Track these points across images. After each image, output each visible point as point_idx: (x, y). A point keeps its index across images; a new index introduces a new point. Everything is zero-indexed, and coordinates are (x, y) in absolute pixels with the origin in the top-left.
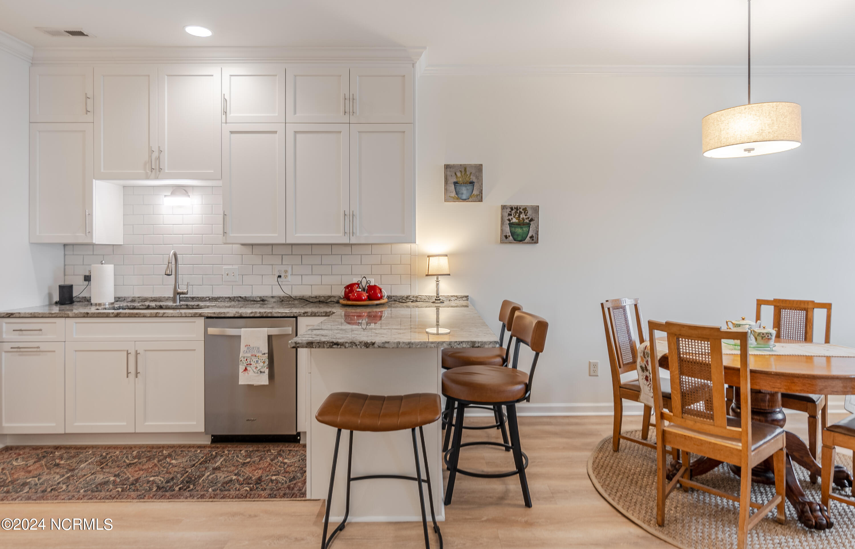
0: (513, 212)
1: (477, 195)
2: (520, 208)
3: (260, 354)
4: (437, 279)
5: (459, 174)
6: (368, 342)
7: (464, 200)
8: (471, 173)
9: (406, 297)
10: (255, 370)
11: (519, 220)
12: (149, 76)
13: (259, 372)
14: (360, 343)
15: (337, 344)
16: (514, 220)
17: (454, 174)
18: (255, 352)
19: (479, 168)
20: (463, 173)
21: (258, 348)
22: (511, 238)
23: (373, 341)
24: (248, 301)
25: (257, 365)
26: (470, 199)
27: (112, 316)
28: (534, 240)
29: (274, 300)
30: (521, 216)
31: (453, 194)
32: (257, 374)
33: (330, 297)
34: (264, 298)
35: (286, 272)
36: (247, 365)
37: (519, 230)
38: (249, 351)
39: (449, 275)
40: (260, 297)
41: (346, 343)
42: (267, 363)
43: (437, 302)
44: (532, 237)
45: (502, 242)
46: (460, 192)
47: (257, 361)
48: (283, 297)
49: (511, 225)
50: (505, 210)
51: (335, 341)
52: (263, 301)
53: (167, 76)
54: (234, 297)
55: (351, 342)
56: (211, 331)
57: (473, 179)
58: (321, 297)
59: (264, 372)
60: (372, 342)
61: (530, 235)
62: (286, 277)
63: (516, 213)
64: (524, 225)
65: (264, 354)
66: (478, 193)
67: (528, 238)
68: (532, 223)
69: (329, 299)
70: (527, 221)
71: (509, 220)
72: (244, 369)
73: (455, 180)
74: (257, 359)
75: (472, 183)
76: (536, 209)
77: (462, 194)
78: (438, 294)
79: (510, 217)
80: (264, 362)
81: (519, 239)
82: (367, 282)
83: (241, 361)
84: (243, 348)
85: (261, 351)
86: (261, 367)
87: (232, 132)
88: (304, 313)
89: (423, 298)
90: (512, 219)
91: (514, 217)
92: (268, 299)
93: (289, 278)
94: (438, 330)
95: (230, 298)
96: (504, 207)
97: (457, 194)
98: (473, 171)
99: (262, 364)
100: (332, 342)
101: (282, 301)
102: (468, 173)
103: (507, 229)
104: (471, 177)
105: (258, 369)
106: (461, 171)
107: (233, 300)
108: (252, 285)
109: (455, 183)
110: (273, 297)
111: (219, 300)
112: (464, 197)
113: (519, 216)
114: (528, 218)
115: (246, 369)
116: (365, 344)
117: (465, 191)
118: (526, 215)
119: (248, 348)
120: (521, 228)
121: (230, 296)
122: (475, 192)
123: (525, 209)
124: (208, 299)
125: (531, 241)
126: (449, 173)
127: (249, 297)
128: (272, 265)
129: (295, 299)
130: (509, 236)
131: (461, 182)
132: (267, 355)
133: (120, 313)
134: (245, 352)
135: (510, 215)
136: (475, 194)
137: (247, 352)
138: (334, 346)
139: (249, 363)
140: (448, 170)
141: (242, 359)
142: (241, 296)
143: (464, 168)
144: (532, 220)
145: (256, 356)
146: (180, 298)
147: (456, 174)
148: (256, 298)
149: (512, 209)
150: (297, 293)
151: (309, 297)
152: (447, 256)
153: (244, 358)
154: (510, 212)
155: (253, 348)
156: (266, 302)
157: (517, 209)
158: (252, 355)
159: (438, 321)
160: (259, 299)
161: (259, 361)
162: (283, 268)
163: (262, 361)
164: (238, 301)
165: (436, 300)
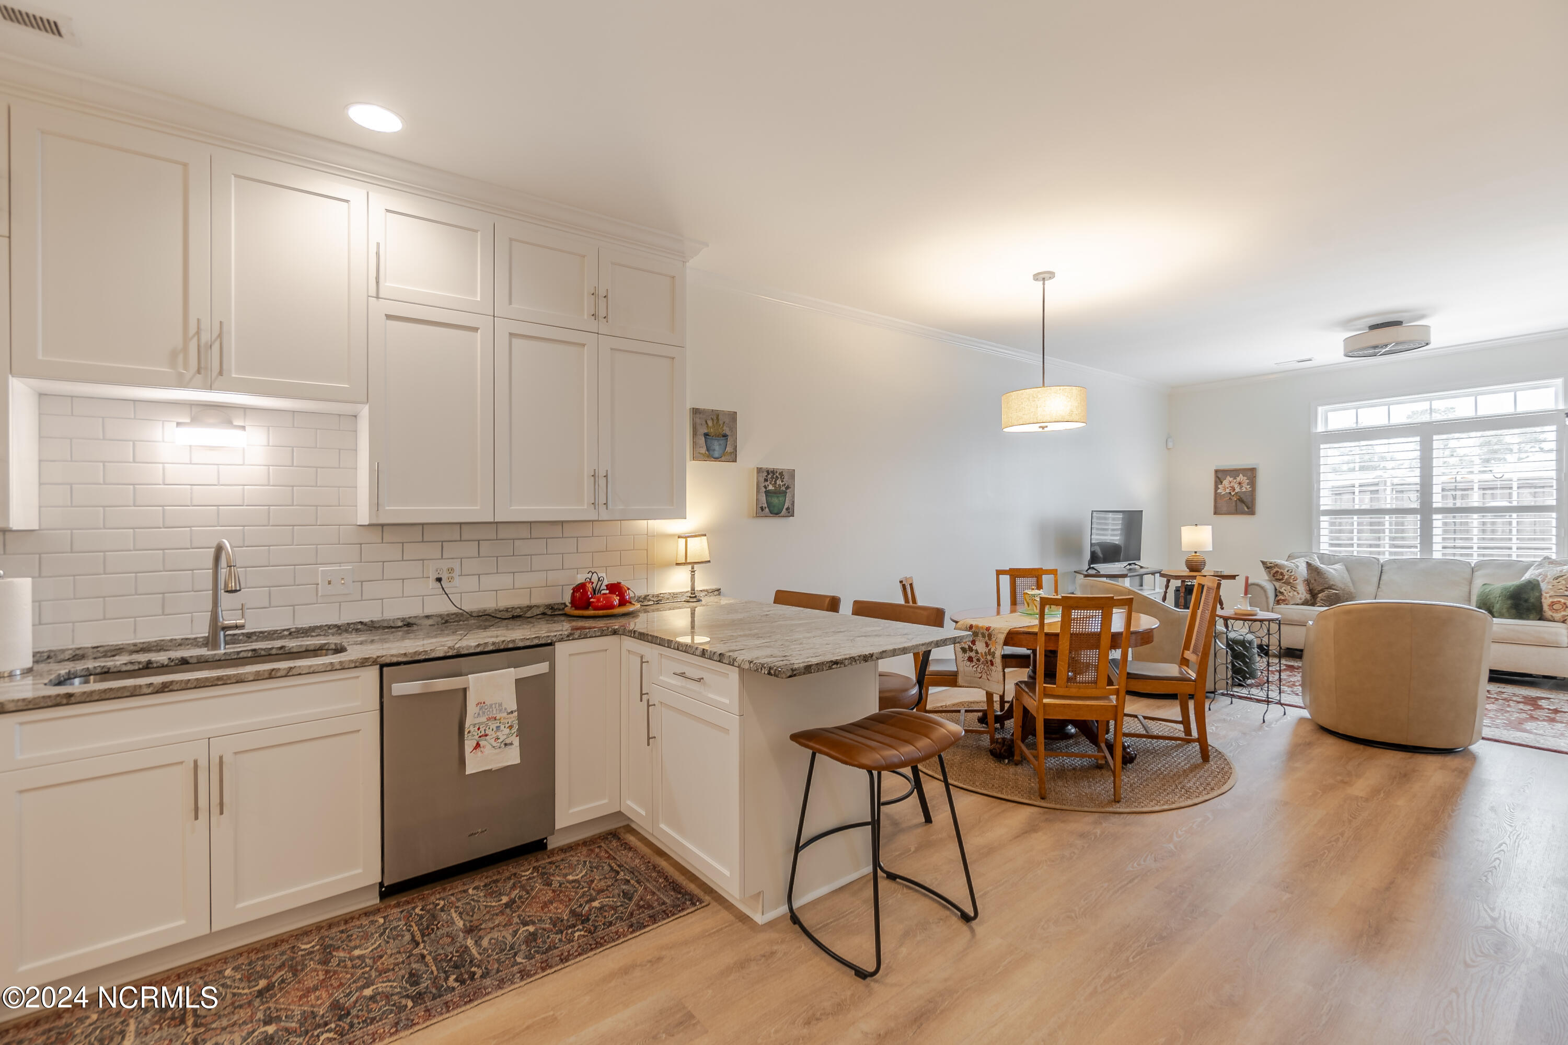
0: (770, 476)
1: (731, 453)
2: (776, 472)
3: (505, 715)
4: (693, 568)
5: (710, 423)
6: (867, 654)
7: (717, 459)
8: (724, 423)
9: (643, 597)
10: (495, 744)
11: (775, 487)
12: (185, 165)
13: (503, 745)
14: (859, 656)
15: (836, 663)
16: (771, 487)
17: (704, 423)
18: (494, 712)
19: (733, 416)
20: (715, 422)
21: (500, 705)
22: (767, 510)
23: (871, 652)
24: (376, 628)
25: (498, 734)
26: (723, 458)
27: (149, 691)
28: (790, 512)
29: (430, 622)
30: (778, 481)
31: (703, 450)
32: (497, 751)
33: (530, 608)
34: (410, 621)
35: (451, 570)
36: (480, 737)
37: (775, 501)
38: (484, 713)
39: (709, 561)
40: (403, 620)
41: (846, 659)
42: (516, 727)
43: (692, 600)
44: (788, 509)
45: (757, 516)
46: (712, 448)
47: (498, 727)
48: (448, 615)
49: (768, 493)
50: (761, 474)
51: (834, 659)
52: (408, 625)
53: (236, 176)
54: (348, 624)
55: (851, 658)
56: (399, 689)
57: (728, 433)
58: (516, 609)
59: (511, 744)
60: (870, 654)
61: (786, 507)
62: (450, 579)
63: (772, 478)
64: (780, 493)
65: (512, 712)
66: (733, 451)
67: (784, 510)
68: (788, 491)
69: (528, 610)
70: (783, 488)
71: (765, 487)
72: (475, 745)
73: (706, 431)
74: (498, 724)
75: (725, 436)
76: (792, 473)
77: (714, 450)
78: (693, 589)
79: (766, 483)
80: (511, 727)
81: (776, 512)
82: (599, 579)
83: (469, 732)
84: (471, 708)
85: (506, 709)
86: (505, 737)
87: (389, 317)
88: (568, 636)
89: (666, 596)
90: (768, 485)
91: (770, 483)
92: (418, 622)
93: (457, 581)
94: (693, 639)
95: (338, 627)
96: (759, 470)
97: (708, 450)
98: (727, 421)
99: (507, 731)
100: (831, 661)
101: (446, 622)
102: (721, 422)
103: (763, 498)
104: (725, 428)
105: (500, 741)
106: (712, 419)
107: (346, 631)
108: (382, 599)
109: (706, 435)
110: (428, 617)
111: (313, 634)
112: (716, 454)
113: (775, 481)
114: (785, 485)
115: (478, 745)
116: (864, 657)
117: (717, 446)
118: (782, 481)
119: (480, 709)
120: (778, 497)
121: (339, 623)
122: (729, 449)
123: (781, 474)
124: (286, 633)
125: (787, 514)
126: (698, 421)
127: (378, 621)
128: (423, 560)
129: (471, 615)
130: (765, 508)
131: (713, 434)
132: (516, 714)
133: (172, 682)
134: (476, 715)
135: (766, 480)
136: (729, 451)
137: (479, 714)
138: (833, 667)
139: (483, 733)
140: (698, 415)
141: (472, 729)
142: (362, 620)
143: (716, 416)
144: (788, 488)
145: (495, 719)
146: (225, 636)
147: (706, 421)
148: (394, 620)
149: (768, 472)
150: (471, 605)
151: (496, 610)
152: (705, 535)
153: (474, 725)
154: (766, 476)
155: (491, 705)
156: (415, 628)
157: (774, 474)
158: (489, 719)
159: (693, 627)
160: (400, 624)
161: (502, 727)
162: (445, 565)
163: (507, 726)
164: (357, 630)
165: (690, 597)
